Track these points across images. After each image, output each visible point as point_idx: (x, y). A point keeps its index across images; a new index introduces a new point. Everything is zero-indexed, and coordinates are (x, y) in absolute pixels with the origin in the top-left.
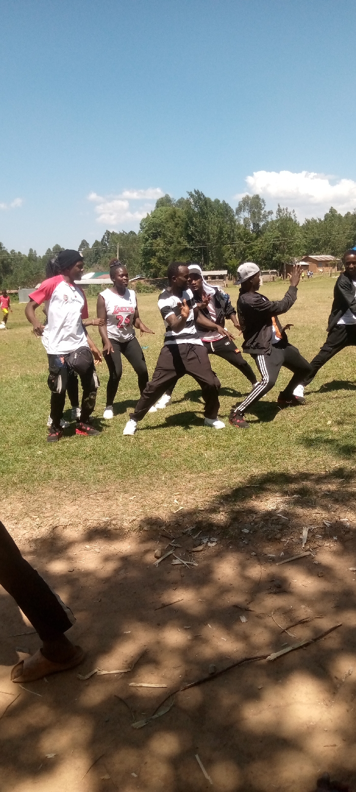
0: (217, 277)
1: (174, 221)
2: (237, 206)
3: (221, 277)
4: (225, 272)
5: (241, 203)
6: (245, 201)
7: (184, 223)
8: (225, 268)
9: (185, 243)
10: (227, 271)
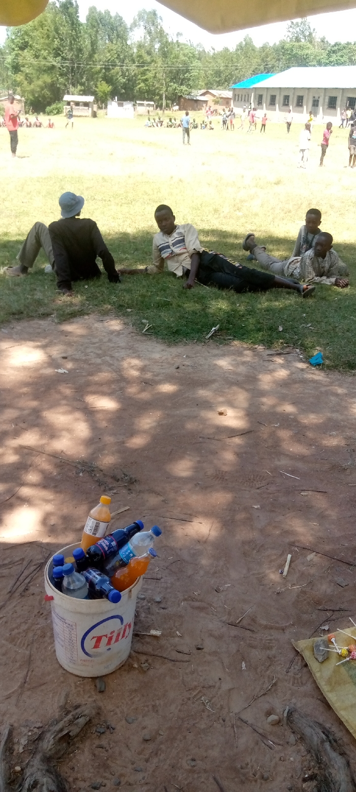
0: (81, 104)
1: (43, 30)
3: (86, 104)
4: (90, 99)
5: (137, 17)
6: (141, 16)
8: (94, 93)
9: (50, 59)
10: (94, 97)
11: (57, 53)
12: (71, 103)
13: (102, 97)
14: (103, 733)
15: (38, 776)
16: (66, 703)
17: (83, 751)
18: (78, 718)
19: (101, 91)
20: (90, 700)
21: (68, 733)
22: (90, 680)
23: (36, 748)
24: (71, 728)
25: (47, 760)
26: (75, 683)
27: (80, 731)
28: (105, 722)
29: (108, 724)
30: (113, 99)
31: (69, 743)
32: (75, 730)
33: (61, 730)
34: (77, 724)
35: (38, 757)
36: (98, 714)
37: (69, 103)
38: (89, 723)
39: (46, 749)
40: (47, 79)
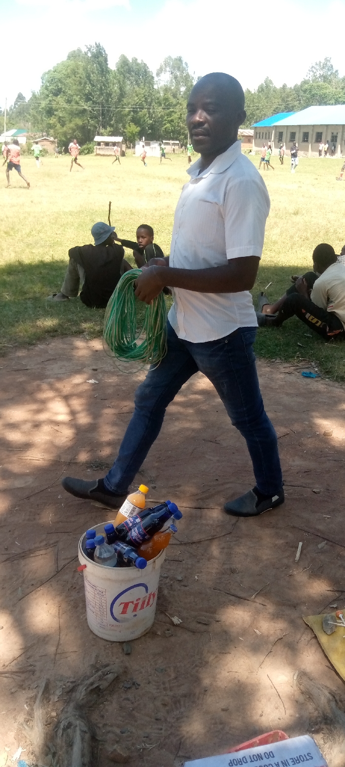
0: (110, 144)
1: (75, 77)
2: (158, 68)
5: (163, 64)
6: (167, 63)
8: (122, 134)
9: (82, 103)
10: (122, 138)
11: (88, 98)
12: (101, 143)
13: (130, 137)
14: (129, 688)
15: (72, 719)
16: (96, 663)
17: (112, 702)
18: (107, 674)
19: (129, 132)
20: (117, 660)
21: (98, 687)
22: (118, 644)
23: (70, 698)
24: (100, 683)
25: (79, 707)
26: (104, 646)
27: (109, 686)
28: (132, 679)
29: (134, 681)
30: (140, 139)
31: (99, 695)
32: (104, 684)
33: (92, 684)
34: (105, 679)
35: (72, 705)
36: (125, 672)
37: (99, 144)
38: (117, 679)
39: (79, 699)
40: (79, 122)
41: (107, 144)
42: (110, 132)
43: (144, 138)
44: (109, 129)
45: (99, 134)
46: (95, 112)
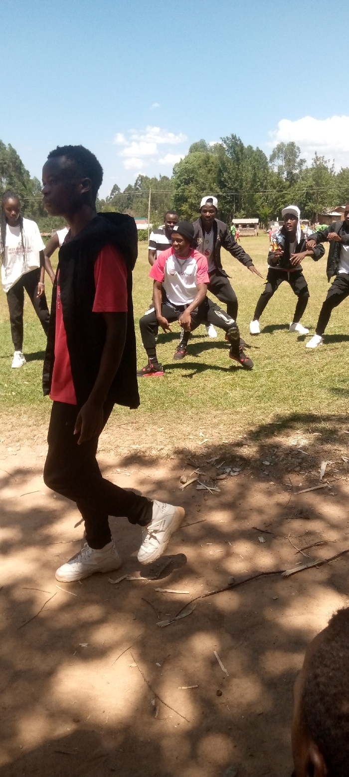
0: (248, 225)
1: (207, 167)
2: (271, 153)
3: (252, 225)
4: (255, 221)
5: (276, 150)
6: (280, 149)
7: (217, 169)
8: (256, 216)
9: (218, 190)
10: (258, 219)
11: (223, 185)
12: (240, 225)
19: (263, 213)
30: (274, 220)
37: (237, 226)
41: (244, 226)
42: (243, 215)
43: (277, 218)
44: (243, 212)
45: (236, 217)
46: (229, 198)
